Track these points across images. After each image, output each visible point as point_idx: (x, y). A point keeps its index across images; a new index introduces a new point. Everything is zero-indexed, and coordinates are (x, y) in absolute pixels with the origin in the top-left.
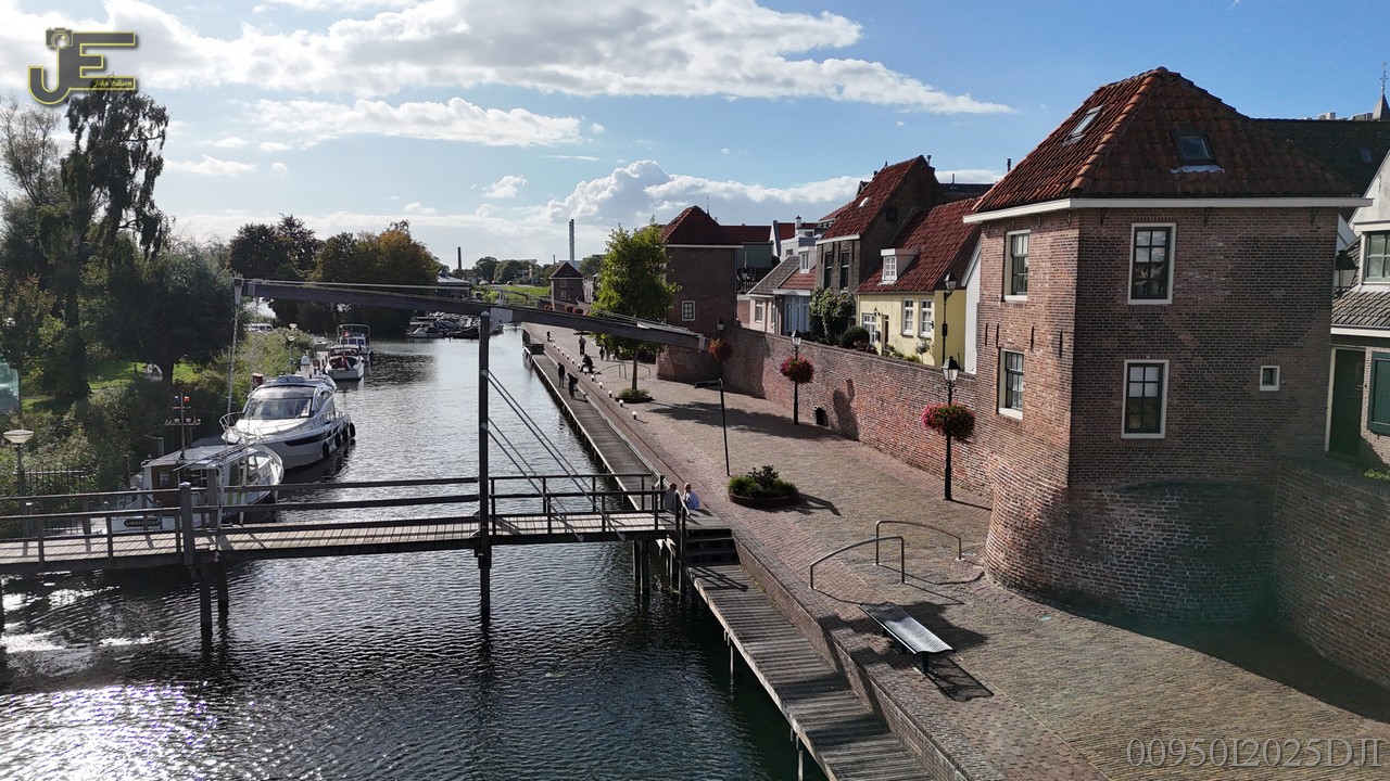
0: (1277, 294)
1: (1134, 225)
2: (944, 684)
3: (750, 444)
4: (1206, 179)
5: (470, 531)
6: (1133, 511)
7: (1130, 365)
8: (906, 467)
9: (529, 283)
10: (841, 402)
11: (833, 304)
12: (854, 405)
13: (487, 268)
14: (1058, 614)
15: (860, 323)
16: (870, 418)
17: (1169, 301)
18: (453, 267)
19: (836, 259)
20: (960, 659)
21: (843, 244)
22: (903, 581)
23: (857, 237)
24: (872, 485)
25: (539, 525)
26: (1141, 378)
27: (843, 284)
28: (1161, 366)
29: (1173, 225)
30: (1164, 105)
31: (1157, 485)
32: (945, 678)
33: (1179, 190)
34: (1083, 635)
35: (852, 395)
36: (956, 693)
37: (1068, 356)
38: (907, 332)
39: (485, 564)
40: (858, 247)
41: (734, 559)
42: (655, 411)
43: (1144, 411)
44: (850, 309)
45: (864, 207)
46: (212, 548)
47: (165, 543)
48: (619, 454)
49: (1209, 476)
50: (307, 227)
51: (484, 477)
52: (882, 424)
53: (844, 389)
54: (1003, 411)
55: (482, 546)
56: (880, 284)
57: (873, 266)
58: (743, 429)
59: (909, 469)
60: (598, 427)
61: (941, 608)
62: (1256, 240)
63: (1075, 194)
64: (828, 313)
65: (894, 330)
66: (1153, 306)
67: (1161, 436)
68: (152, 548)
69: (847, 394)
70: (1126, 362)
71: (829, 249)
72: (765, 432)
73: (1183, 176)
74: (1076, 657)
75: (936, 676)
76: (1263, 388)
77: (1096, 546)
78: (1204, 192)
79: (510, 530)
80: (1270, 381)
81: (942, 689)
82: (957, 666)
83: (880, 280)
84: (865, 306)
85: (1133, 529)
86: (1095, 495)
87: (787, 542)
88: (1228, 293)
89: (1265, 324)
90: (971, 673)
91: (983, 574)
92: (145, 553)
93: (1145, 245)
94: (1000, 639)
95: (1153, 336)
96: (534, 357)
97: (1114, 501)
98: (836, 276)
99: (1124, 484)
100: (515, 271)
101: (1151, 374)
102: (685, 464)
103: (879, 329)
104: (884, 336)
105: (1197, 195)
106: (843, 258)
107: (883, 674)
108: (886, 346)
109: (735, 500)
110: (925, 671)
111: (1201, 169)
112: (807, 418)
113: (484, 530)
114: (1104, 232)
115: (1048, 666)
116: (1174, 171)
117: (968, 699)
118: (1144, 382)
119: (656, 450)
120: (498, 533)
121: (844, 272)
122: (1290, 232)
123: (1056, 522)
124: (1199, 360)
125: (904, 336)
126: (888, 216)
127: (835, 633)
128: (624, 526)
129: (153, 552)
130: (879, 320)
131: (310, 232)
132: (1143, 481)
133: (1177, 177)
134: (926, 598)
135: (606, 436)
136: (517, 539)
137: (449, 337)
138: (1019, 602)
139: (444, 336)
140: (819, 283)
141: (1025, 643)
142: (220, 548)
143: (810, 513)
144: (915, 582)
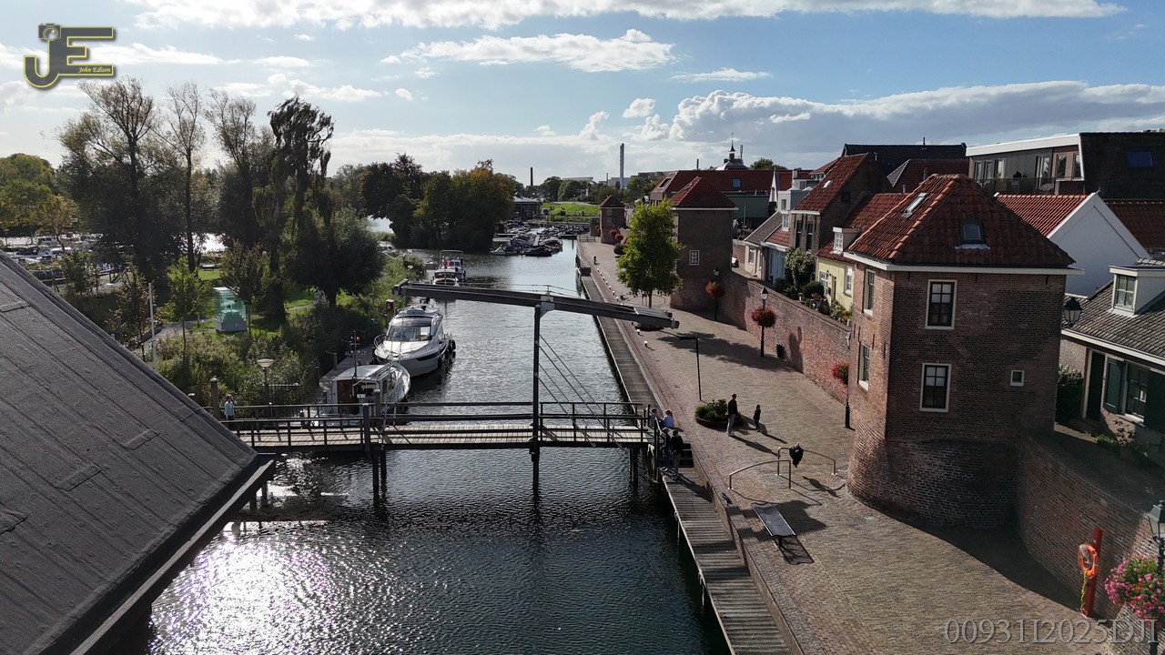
0: (1023, 326)
1: (930, 281)
2: (788, 554)
3: (723, 373)
4: (976, 254)
5: (528, 437)
6: (926, 456)
7: (926, 366)
8: (829, 399)
9: (585, 200)
10: (794, 342)
11: (800, 262)
12: (801, 346)
13: (553, 187)
14: (879, 515)
15: (818, 280)
16: (811, 359)
17: (952, 328)
18: (526, 184)
19: (804, 227)
20: (802, 539)
21: (809, 217)
22: (790, 487)
23: (818, 213)
24: (799, 413)
25: (569, 436)
26: (933, 374)
27: (808, 248)
28: (947, 368)
29: (956, 281)
30: (958, 201)
31: (940, 441)
32: (789, 551)
33: (958, 261)
34: (887, 530)
35: (801, 339)
36: (792, 560)
37: (888, 358)
38: (848, 292)
39: (535, 459)
40: (819, 221)
41: (690, 464)
42: (663, 339)
43: (935, 395)
44: (811, 268)
45: (827, 188)
46: (380, 441)
47: (354, 438)
48: (632, 374)
49: (976, 437)
50: (416, 162)
51: (535, 403)
52: (817, 364)
53: (796, 333)
54: (861, 382)
55: (534, 447)
56: (831, 253)
57: (828, 239)
58: (723, 359)
59: (830, 400)
60: (621, 348)
61: (808, 506)
62: (1009, 292)
63: (893, 261)
64: (796, 268)
65: (840, 289)
66: (941, 331)
67: (946, 410)
68: (347, 439)
69: (798, 338)
70: (924, 364)
71: (799, 218)
72: (738, 362)
73: (962, 251)
74: (874, 544)
75: (785, 549)
76: (1013, 384)
77: (904, 475)
78: (974, 262)
79: (551, 437)
80: (1019, 380)
81: (786, 558)
82: (800, 544)
83: (832, 250)
84: (822, 267)
85: (926, 467)
86: (902, 445)
87: (725, 455)
88: (990, 324)
89: (1014, 345)
90: (807, 549)
91: (844, 485)
92: (343, 443)
93: (939, 292)
94: (834, 529)
95: (942, 349)
96: (584, 278)
97: (914, 450)
98: (803, 240)
99: (921, 440)
100: (575, 189)
101: (941, 372)
102: (673, 389)
103: (830, 286)
104: (832, 292)
105: (970, 265)
106: (809, 227)
107: (753, 545)
108: (834, 300)
109: (699, 422)
110: (780, 545)
111: (974, 247)
112: (770, 351)
113: (535, 438)
114: (910, 284)
115: (854, 548)
116: (956, 248)
117: (799, 563)
118: (936, 377)
119: (655, 376)
120: (544, 439)
121: (809, 238)
122: (1032, 288)
123: (881, 459)
124: (971, 365)
125: (846, 294)
126: (842, 197)
127: (732, 518)
128: (622, 438)
129: (348, 442)
130: (830, 280)
131: (419, 167)
132: (933, 438)
133: (958, 252)
134: (802, 499)
135: (626, 358)
136: (556, 443)
137: (522, 254)
138: (859, 507)
139: (518, 253)
140: (793, 243)
141: (848, 533)
142: (384, 442)
143: (747, 433)
144: (798, 489)
